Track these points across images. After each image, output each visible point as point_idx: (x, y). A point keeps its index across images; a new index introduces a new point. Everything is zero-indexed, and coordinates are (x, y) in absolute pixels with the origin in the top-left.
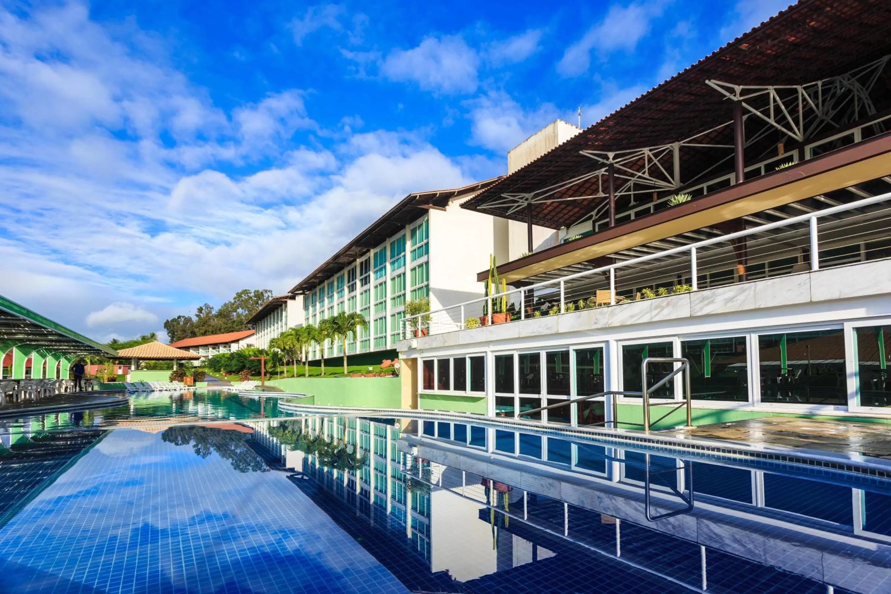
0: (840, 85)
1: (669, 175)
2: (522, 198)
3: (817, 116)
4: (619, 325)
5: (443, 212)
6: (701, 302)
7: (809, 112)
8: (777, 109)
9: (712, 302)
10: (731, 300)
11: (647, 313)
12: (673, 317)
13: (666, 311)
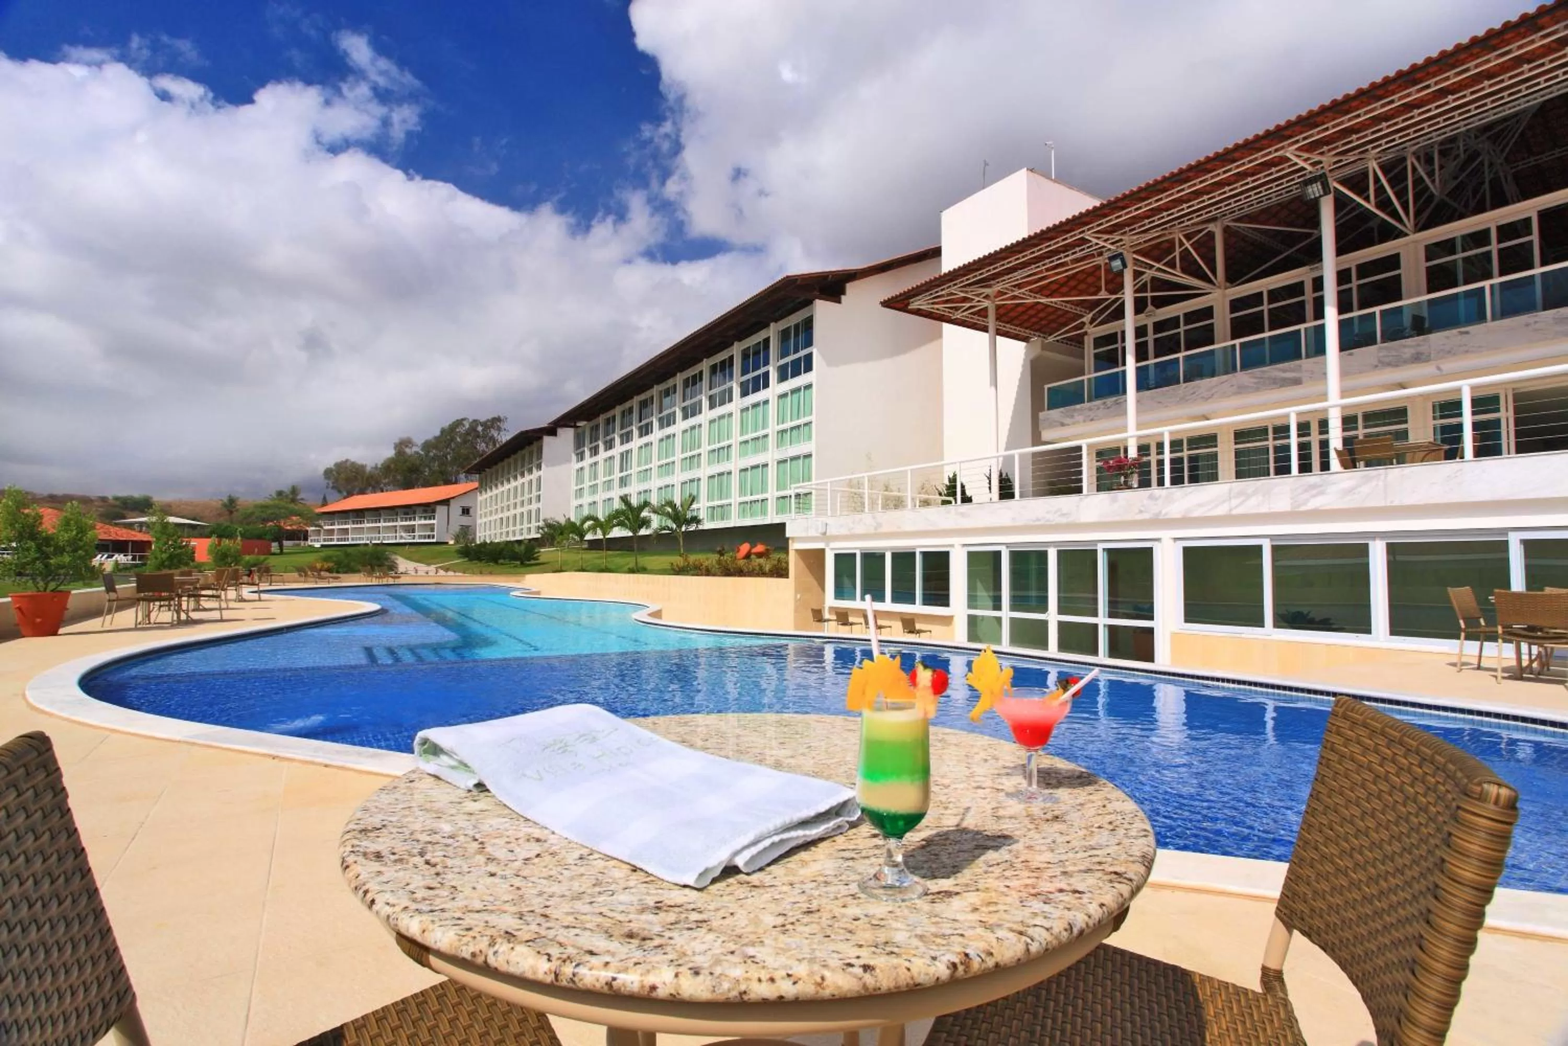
0: (1464, 145)
1: (1209, 269)
2: (978, 295)
3: (1432, 196)
4: (1178, 516)
5: (837, 305)
6: (1306, 491)
7: (1421, 190)
8: (1380, 190)
9: (1322, 493)
10: (1351, 491)
11: (1224, 502)
12: (1264, 509)
13: (1253, 501)
